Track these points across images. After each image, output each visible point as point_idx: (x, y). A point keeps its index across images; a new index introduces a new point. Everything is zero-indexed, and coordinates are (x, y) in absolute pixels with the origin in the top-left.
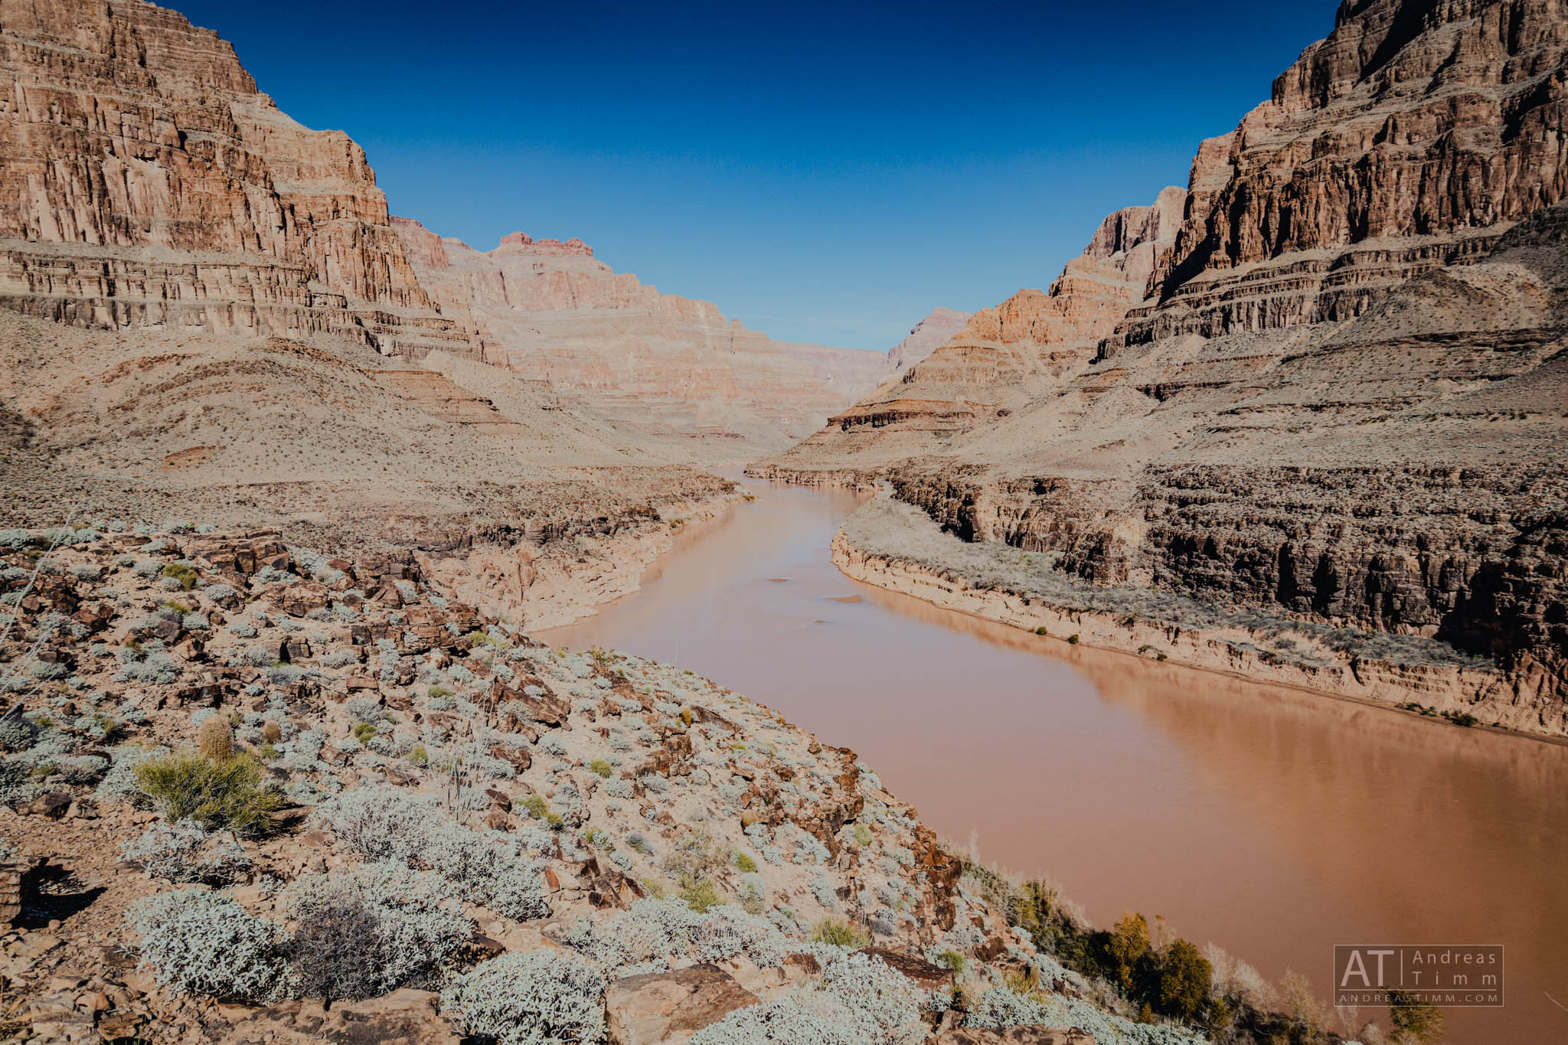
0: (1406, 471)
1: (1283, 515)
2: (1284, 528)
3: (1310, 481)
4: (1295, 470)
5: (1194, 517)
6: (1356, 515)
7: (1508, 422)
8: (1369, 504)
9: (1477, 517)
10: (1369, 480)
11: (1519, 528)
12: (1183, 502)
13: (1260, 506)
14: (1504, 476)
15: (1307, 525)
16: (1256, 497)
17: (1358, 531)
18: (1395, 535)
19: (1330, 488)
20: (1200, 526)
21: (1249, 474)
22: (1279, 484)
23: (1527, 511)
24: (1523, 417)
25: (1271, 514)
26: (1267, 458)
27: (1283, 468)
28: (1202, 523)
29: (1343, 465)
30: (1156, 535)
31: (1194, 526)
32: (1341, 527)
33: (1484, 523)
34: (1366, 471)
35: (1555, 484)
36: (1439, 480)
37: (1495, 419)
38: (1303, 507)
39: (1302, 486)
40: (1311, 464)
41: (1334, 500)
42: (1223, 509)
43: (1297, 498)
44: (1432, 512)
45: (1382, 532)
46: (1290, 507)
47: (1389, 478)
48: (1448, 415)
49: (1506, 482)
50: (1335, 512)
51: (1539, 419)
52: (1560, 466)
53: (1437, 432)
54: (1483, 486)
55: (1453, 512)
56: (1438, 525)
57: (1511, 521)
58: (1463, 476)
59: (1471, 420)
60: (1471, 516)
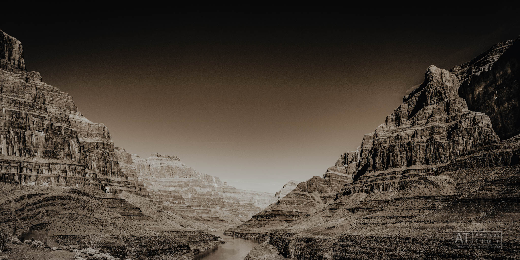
0: (399, 238)
1: (368, 251)
2: (368, 255)
3: (376, 241)
4: (373, 237)
5: (346, 251)
6: (386, 251)
7: (429, 224)
8: (389, 248)
9: (415, 252)
10: (390, 241)
11: (425, 255)
12: (343, 246)
13: (362, 248)
14: (423, 240)
15: (373, 254)
16: (362, 245)
17: (386, 256)
18: (395, 257)
19: (380, 243)
20: (347, 254)
21: (361, 238)
22: (368, 241)
23: (427, 251)
24: (433, 223)
25: (365, 250)
26: (366, 233)
27: (369, 236)
28: (347, 253)
29: (384, 236)
30: (336, 256)
31: (345, 254)
32: (382, 254)
33: (417, 254)
34: (389, 238)
35: (435, 243)
36: (407, 241)
37: (426, 223)
38: (373, 248)
39: (374, 242)
40: (377, 236)
41: (381, 246)
42: (353, 248)
43: (372, 245)
44: (404, 250)
45: (392, 256)
46: (370, 248)
47: (395, 240)
48: (415, 221)
49: (423, 242)
50: (381, 250)
51: (437, 224)
52: (436, 238)
53: (412, 226)
54: (417, 243)
55: (410, 251)
56: (406, 254)
57: (424, 254)
58: (413, 240)
59: (420, 224)
60: (414, 252)
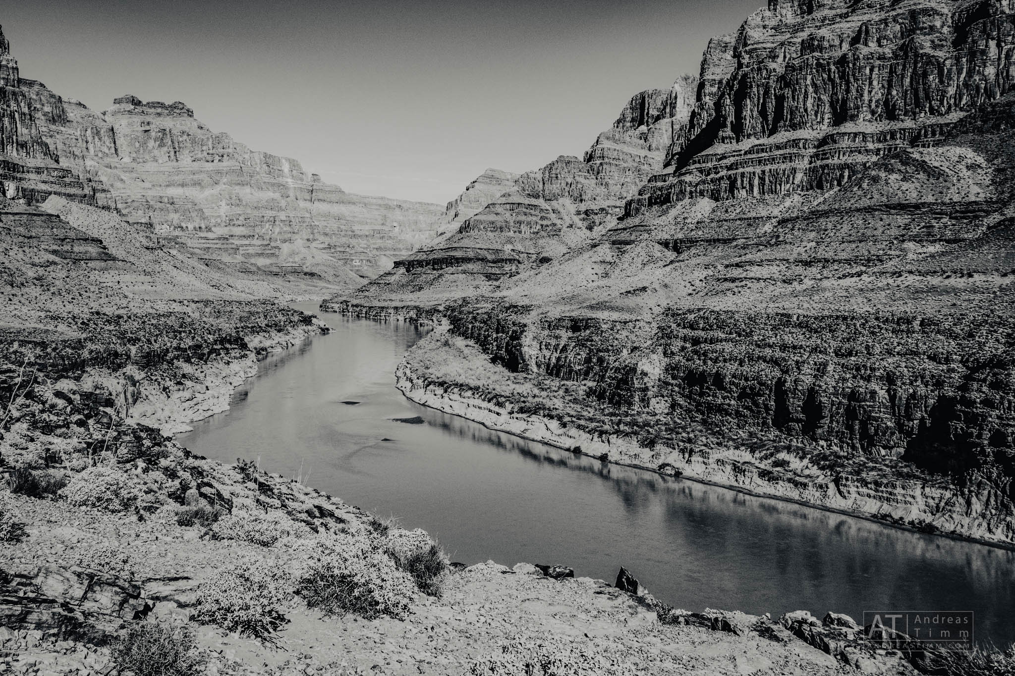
0: (877, 319)
1: (778, 354)
2: (779, 365)
3: (800, 325)
4: (789, 316)
5: (705, 354)
6: (837, 355)
7: (958, 280)
8: (847, 345)
9: (933, 358)
10: (848, 326)
11: (968, 368)
12: (696, 341)
13: (759, 346)
14: (955, 325)
15: (797, 362)
16: (756, 338)
17: (839, 369)
18: (869, 372)
19: (816, 332)
20: (709, 362)
21: (750, 319)
22: (775, 328)
23: (974, 354)
24: (970, 275)
25: (768, 352)
26: (764, 305)
27: (777, 314)
28: (711, 359)
29: (826, 313)
30: (673, 369)
31: (705, 363)
32: (825, 365)
33: (940, 363)
34: (845, 318)
35: (996, 332)
36: (904, 327)
37: (948, 277)
38: (794, 347)
39: (793, 330)
40: (800, 311)
41: (819, 341)
42: (728, 347)
43: (789, 339)
44: (898, 353)
45: (858, 369)
46: (784, 347)
47: (864, 324)
48: (911, 272)
49: (957, 330)
50: (820, 352)
51: (983, 278)
52: (999, 317)
53: (902, 286)
54: (938, 332)
55: (916, 354)
56: (904, 364)
57: (961, 362)
58: (922, 323)
59: (929, 278)
60: (929, 357)
